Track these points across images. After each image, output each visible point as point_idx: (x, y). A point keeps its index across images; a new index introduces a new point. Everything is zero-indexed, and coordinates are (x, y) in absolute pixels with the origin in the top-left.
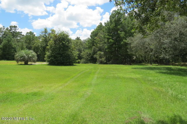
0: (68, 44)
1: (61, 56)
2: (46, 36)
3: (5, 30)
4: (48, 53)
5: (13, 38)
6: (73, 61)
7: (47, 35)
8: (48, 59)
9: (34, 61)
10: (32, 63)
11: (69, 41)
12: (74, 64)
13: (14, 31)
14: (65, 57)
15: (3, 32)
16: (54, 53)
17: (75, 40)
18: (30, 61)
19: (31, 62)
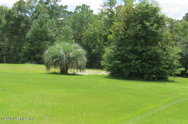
0: (157, 28)
1: (137, 56)
2: (113, 13)
3: (37, 3)
4: (108, 51)
5: (51, 18)
6: (167, 71)
7: (114, 10)
8: (108, 64)
9: (80, 68)
10: (75, 70)
11: (160, 21)
12: (170, 78)
13: (52, 4)
14: (148, 60)
15: (34, 7)
16: (123, 49)
17: (180, 21)
18: (71, 68)
19: (74, 68)
